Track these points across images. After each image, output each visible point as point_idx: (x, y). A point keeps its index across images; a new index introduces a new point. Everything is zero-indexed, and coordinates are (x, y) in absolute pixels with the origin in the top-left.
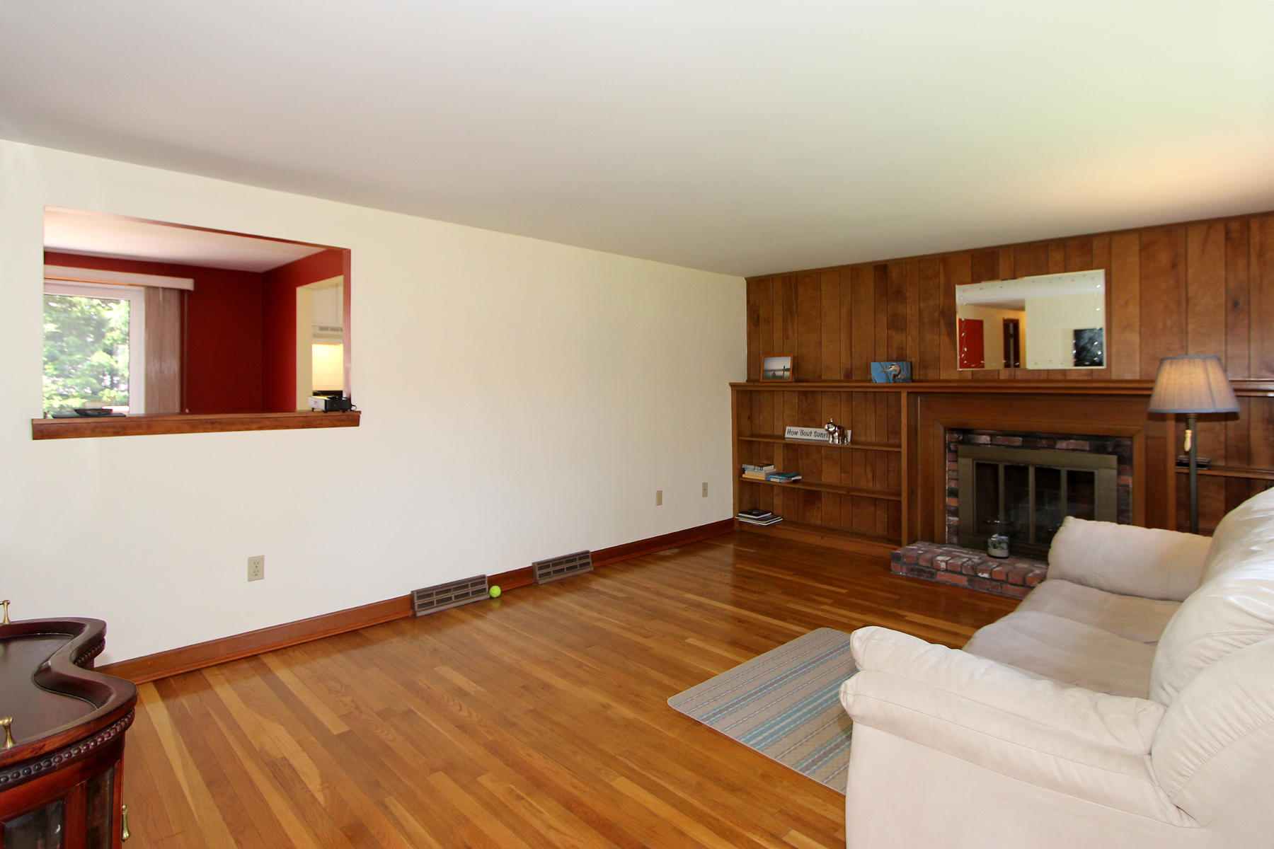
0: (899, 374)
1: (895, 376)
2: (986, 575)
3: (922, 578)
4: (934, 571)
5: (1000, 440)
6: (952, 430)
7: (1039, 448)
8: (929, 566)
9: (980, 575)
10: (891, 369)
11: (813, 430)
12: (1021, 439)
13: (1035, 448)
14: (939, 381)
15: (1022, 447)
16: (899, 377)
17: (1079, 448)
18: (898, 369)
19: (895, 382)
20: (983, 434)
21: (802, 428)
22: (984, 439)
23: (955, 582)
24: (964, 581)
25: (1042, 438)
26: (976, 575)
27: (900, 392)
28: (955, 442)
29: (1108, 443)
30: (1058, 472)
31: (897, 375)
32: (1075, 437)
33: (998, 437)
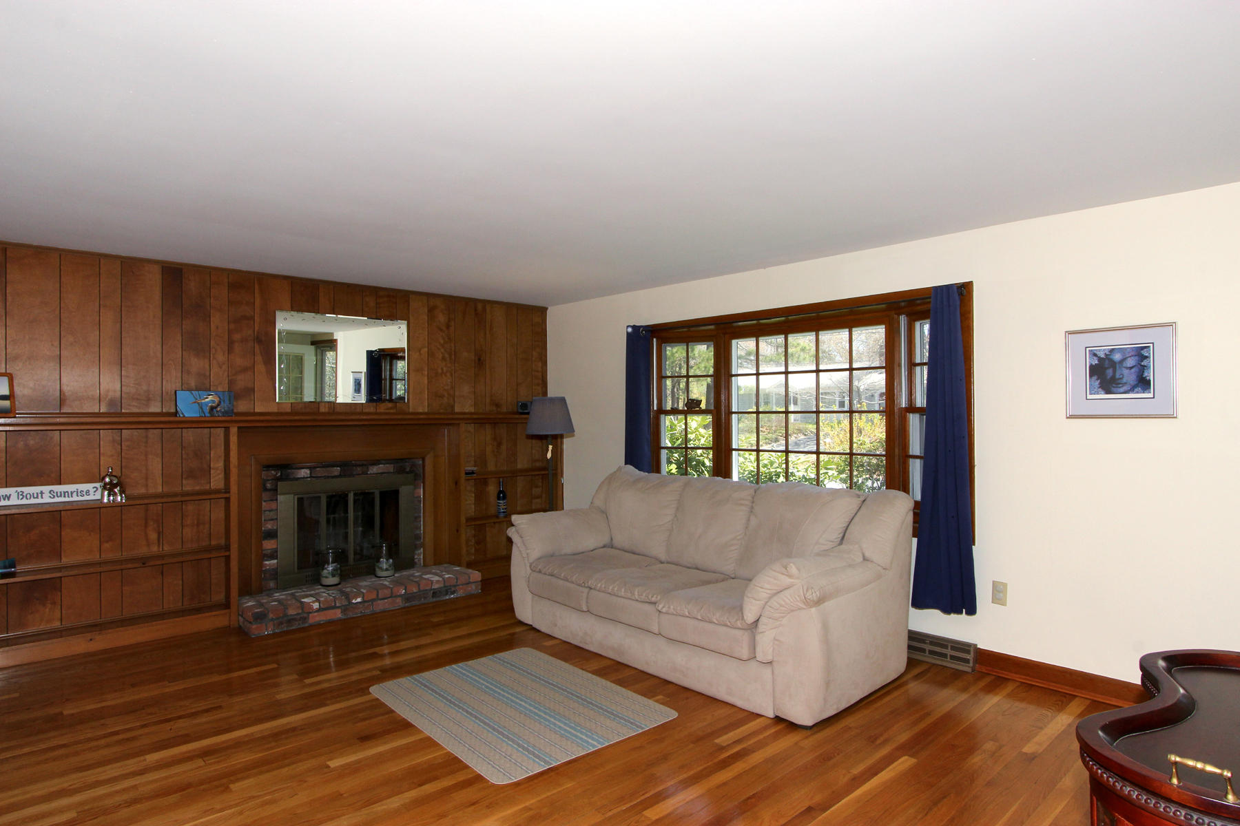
0: (218, 405)
1: (212, 408)
2: (359, 600)
3: (294, 628)
4: (305, 615)
5: (320, 472)
6: (268, 467)
7: (353, 476)
8: (300, 611)
9: (354, 601)
10: (207, 400)
11: (46, 489)
12: (339, 468)
13: (351, 475)
14: (255, 414)
15: (340, 476)
16: (219, 409)
17: (386, 471)
18: (217, 400)
19: (212, 415)
20: (303, 468)
21: (19, 489)
22: (304, 473)
23: (328, 618)
24: (337, 614)
25: (357, 465)
26: (350, 603)
27: (229, 427)
28: (272, 479)
29: (407, 464)
30: (373, 493)
31: (216, 407)
32: (383, 462)
33: (318, 469)
